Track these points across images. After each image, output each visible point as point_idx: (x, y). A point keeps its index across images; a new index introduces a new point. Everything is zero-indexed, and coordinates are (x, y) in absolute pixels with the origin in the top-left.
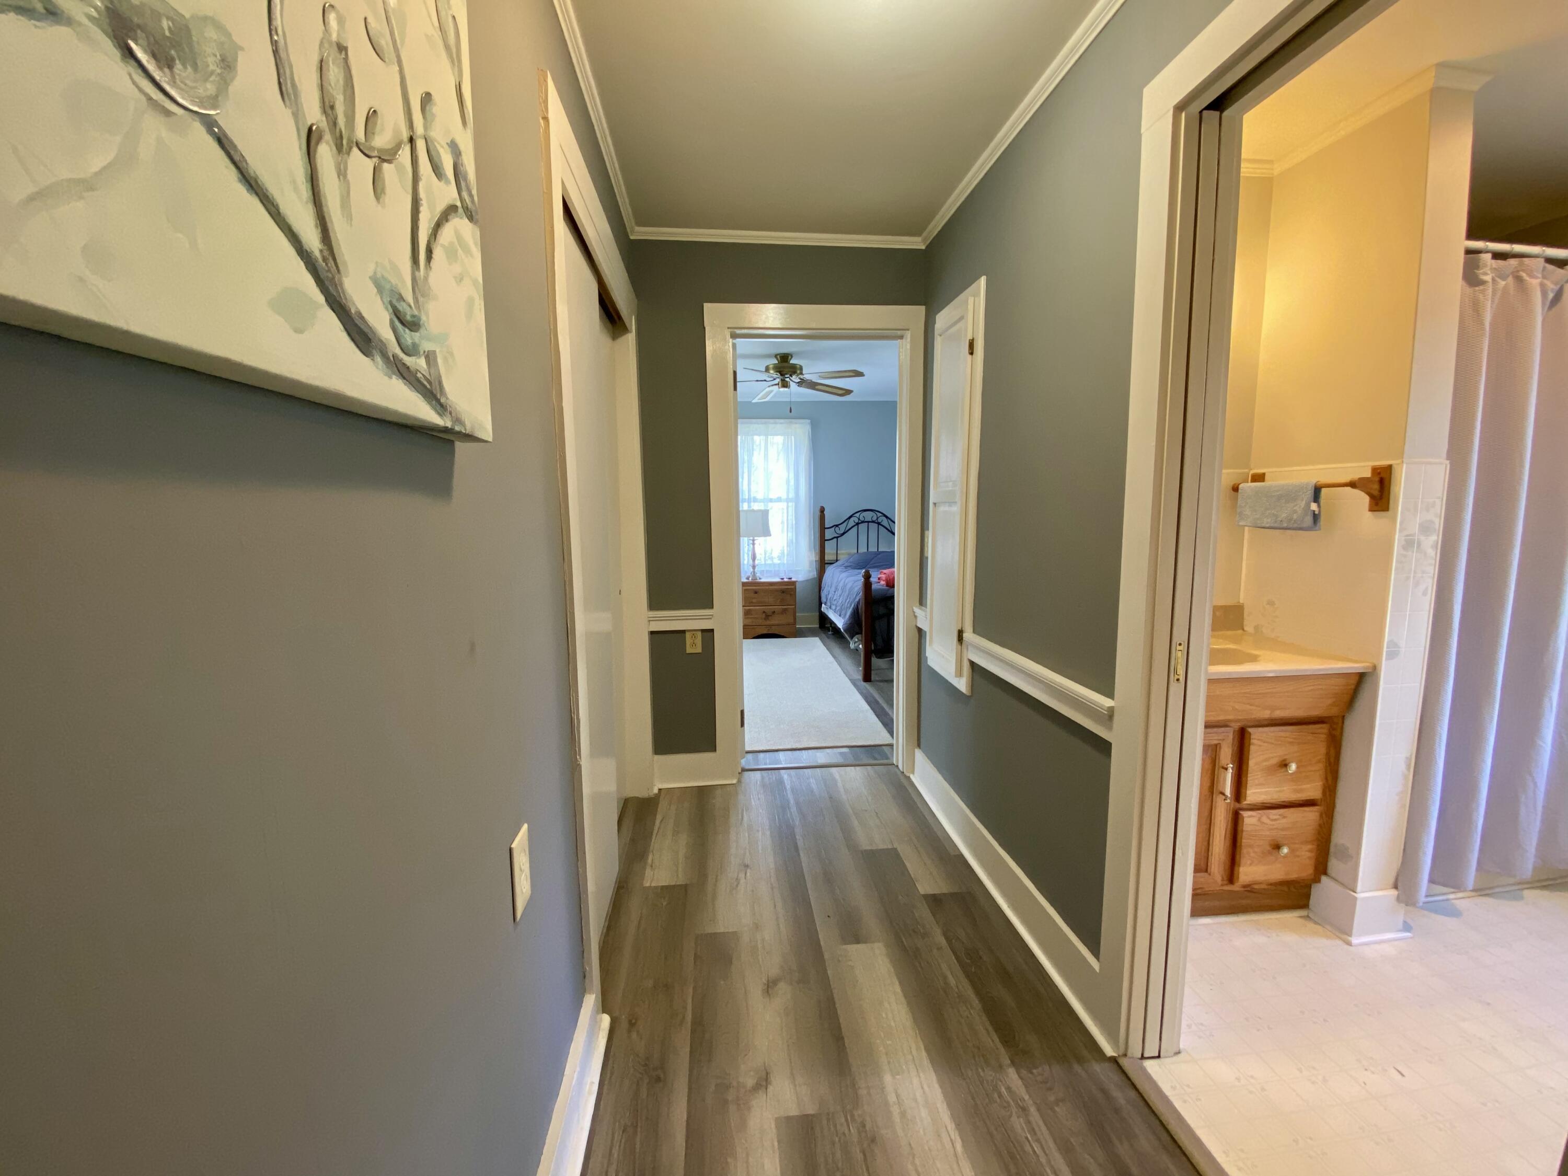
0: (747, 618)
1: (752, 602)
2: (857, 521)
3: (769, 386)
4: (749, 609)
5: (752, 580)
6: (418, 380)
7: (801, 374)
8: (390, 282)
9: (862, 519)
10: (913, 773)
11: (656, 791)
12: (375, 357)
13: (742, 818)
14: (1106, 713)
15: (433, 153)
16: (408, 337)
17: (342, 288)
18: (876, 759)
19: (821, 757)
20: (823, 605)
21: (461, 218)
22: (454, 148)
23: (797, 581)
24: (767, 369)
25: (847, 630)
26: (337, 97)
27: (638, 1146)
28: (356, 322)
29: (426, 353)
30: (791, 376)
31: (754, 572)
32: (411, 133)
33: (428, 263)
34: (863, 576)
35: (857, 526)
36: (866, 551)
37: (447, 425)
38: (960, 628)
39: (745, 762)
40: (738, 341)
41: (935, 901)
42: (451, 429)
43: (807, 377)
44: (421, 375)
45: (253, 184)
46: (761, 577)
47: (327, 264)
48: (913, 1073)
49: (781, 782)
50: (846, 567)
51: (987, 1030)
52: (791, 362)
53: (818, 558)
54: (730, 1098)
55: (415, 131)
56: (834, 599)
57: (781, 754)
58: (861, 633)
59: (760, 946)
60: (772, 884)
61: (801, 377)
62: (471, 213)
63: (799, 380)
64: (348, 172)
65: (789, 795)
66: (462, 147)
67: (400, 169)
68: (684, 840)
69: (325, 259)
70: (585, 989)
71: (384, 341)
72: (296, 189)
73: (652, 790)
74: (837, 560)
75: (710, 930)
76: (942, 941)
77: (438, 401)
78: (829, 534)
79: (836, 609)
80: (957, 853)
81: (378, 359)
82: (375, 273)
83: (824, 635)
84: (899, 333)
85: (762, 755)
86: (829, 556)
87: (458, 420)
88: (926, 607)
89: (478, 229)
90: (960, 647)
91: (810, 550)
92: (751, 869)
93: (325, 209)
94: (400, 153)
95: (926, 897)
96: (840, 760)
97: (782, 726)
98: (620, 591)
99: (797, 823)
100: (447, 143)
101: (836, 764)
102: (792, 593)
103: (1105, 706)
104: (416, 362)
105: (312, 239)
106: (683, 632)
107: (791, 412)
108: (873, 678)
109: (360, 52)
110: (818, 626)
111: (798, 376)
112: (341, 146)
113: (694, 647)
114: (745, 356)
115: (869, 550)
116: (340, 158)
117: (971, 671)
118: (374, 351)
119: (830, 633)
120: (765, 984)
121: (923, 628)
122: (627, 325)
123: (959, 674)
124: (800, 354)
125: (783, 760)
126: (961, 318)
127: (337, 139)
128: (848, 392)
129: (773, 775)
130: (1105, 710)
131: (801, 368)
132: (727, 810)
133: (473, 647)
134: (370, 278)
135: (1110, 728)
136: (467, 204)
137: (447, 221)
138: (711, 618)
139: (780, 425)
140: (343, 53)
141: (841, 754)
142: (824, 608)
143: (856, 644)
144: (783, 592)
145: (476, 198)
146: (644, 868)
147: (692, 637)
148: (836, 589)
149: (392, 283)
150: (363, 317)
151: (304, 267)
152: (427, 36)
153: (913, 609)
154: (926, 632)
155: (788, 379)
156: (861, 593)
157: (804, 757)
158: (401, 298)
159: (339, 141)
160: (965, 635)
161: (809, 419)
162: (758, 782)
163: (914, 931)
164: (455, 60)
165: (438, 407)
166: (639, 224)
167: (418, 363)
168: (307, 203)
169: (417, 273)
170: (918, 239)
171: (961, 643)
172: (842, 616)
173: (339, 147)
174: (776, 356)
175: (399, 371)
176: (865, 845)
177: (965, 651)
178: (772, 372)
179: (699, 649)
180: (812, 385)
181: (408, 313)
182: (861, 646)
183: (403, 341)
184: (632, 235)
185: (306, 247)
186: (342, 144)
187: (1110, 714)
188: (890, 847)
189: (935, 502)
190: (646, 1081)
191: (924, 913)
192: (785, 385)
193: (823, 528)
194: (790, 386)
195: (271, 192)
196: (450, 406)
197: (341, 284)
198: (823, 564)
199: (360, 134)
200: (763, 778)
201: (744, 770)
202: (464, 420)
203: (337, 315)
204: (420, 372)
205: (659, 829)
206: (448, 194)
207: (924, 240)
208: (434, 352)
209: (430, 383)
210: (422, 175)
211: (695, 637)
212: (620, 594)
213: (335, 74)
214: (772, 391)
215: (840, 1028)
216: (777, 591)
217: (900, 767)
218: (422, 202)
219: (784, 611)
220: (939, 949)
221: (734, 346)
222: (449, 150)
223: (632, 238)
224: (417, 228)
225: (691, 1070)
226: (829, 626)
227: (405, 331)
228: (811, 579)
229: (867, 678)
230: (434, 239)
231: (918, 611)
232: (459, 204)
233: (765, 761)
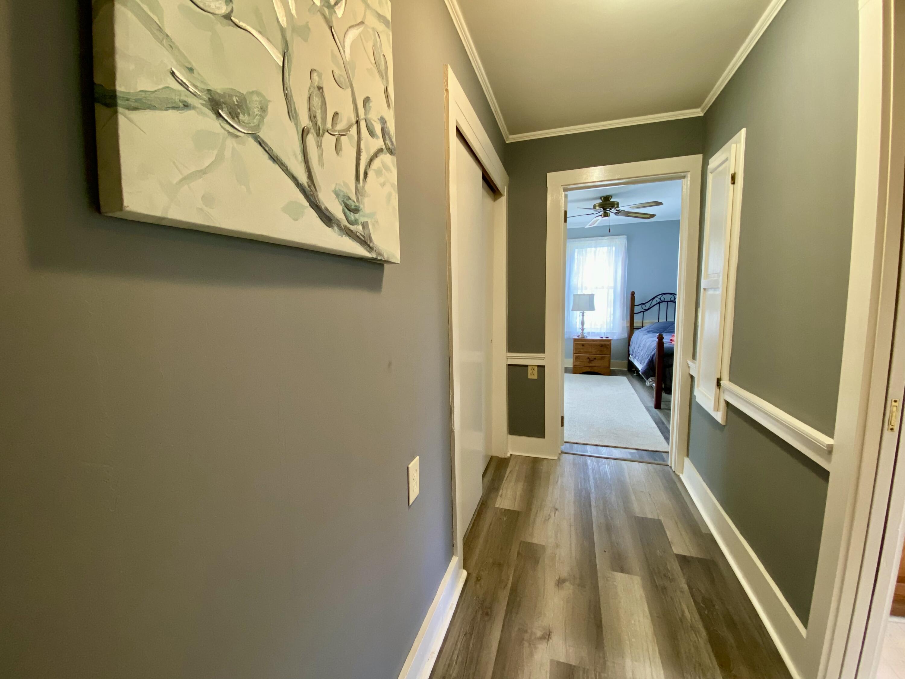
0: (577, 361)
1: (580, 351)
2: (659, 301)
3: (596, 217)
4: (579, 356)
5: (581, 337)
6: (357, 236)
7: (618, 207)
8: (343, 191)
9: (662, 299)
10: (682, 473)
11: (509, 455)
12: (334, 227)
13: (558, 481)
14: (826, 448)
15: (370, 125)
16: (352, 216)
17: (318, 198)
18: (655, 460)
19: (616, 453)
20: (630, 356)
21: (385, 154)
22: (383, 121)
23: (612, 339)
24: (594, 207)
25: (645, 373)
26: (318, 111)
27: (471, 646)
28: (325, 212)
29: (362, 223)
30: (611, 209)
31: (583, 332)
32: (357, 119)
33: (365, 180)
34: (657, 338)
35: (658, 304)
36: (665, 321)
37: (373, 257)
38: (719, 377)
39: (564, 448)
40: (569, 193)
41: (684, 560)
42: (376, 258)
43: (621, 209)
44: (359, 234)
45: (275, 159)
46: (587, 336)
47: (310, 188)
48: (647, 664)
49: (586, 464)
50: (648, 332)
51: (709, 655)
52: (611, 200)
53: (628, 325)
54: (525, 638)
55: (359, 117)
56: (638, 352)
57: (588, 447)
58: (654, 376)
59: (557, 558)
60: (570, 523)
61: (618, 209)
62: (391, 150)
63: (617, 211)
64: (323, 144)
65: (590, 473)
66: (387, 119)
67: (351, 138)
68: (520, 487)
69: (309, 186)
70: (453, 553)
71: (339, 219)
72: (296, 157)
73: (507, 454)
74: (643, 327)
75: (529, 540)
76: (686, 587)
77: (369, 246)
78: (637, 309)
79: (638, 359)
80: (709, 533)
81: (336, 228)
82: (335, 188)
83: (630, 376)
84: (682, 174)
85: (575, 445)
86: (636, 324)
87: (380, 254)
88: (696, 361)
89: (396, 158)
90: (718, 390)
91: (623, 320)
92: (559, 511)
93: (310, 164)
94: (350, 130)
95: (677, 555)
96: (629, 457)
97: (592, 430)
98: (491, 341)
99: (593, 491)
100: (378, 119)
101: (626, 459)
102: (608, 347)
103: (825, 443)
104: (356, 228)
105: (303, 179)
106: (527, 366)
107: (610, 231)
108: (662, 406)
109: (330, 87)
110: (626, 369)
111: (615, 209)
112: (319, 134)
113: (533, 375)
114: (572, 201)
115: (667, 321)
116: (318, 139)
117: (726, 408)
118: (334, 225)
119: (635, 374)
120: (557, 580)
121: (693, 375)
122: (502, 192)
123: (717, 409)
124: (617, 195)
125: (590, 450)
126: (727, 160)
127: (317, 130)
128: (653, 216)
129: (582, 459)
130: (825, 447)
131: (618, 204)
132: (549, 473)
133: (390, 364)
134: (333, 191)
135: (829, 460)
136: (389, 147)
137: (377, 157)
138: (543, 359)
139: (605, 240)
140: (321, 90)
141: (630, 453)
142: (631, 358)
143: (651, 383)
144: (602, 346)
145: (395, 143)
146: (497, 496)
147: (532, 369)
148: (640, 345)
149: (344, 192)
150: (328, 210)
151: (299, 191)
152: (367, 69)
153: (687, 362)
154: (695, 377)
155: (608, 212)
156: (656, 350)
157: (604, 451)
158: (349, 198)
159: (318, 131)
160: (722, 382)
161: (626, 235)
162: (571, 461)
163: (665, 576)
164: (383, 76)
165: (368, 249)
166: (512, 133)
167: (358, 229)
168: (301, 163)
169: (358, 185)
170: (699, 110)
171: (720, 388)
172: (642, 364)
173: (318, 134)
174: (601, 198)
175: (347, 233)
176: (638, 512)
177: (722, 394)
178: (597, 208)
179: (535, 377)
180: (627, 214)
181: (353, 205)
182: (654, 385)
183: (349, 218)
184: (507, 141)
185: (300, 182)
186: (319, 133)
187: (829, 451)
188: (656, 518)
189: (705, 288)
190: (480, 612)
191: (675, 567)
192: (606, 215)
193: (633, 305)
194: (610, 215)
195: (284, 161)
196: (375, 248)
197: (317, 196)
198: (632, 329)
199: (329, 125)
200: (574, 459)
201: (562, 452)
202: (384, 253)
203: (315, 210)
204: (358, 232)
205: (507, 477)
206: (379, 143)
207: (702, 111)
208: (367, 222)
209: (364, 237)
210: (363, 138)
211: (533, 370)
212: (491, 342)
213: (316, 101)
214: (598, 220)
215: (601, 621)
216: (597, 345)
217: (673, 468)
218: (362, 151)
219: (602, 358)
220: (682, 592)
221: (566, 196)
222: (379, 122)
223: (507, 142)
224: (359, 164)
225: (506, 615)
226: (635, 370)
227: (351, 213)
228: (623, 339)
229: (658, 406)
230: (369, 167)
231: (690, 363)
232: (384, 147)
233: (577, 449)
